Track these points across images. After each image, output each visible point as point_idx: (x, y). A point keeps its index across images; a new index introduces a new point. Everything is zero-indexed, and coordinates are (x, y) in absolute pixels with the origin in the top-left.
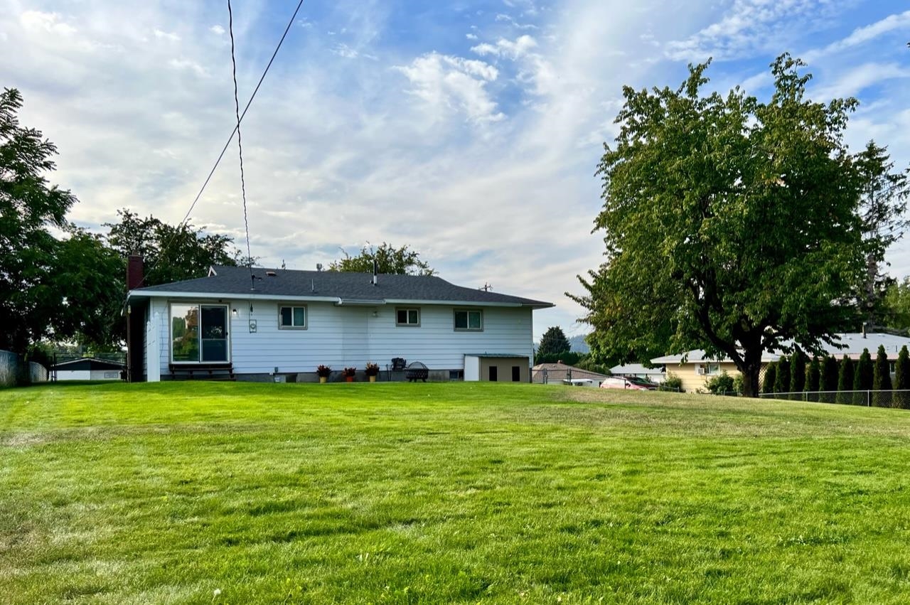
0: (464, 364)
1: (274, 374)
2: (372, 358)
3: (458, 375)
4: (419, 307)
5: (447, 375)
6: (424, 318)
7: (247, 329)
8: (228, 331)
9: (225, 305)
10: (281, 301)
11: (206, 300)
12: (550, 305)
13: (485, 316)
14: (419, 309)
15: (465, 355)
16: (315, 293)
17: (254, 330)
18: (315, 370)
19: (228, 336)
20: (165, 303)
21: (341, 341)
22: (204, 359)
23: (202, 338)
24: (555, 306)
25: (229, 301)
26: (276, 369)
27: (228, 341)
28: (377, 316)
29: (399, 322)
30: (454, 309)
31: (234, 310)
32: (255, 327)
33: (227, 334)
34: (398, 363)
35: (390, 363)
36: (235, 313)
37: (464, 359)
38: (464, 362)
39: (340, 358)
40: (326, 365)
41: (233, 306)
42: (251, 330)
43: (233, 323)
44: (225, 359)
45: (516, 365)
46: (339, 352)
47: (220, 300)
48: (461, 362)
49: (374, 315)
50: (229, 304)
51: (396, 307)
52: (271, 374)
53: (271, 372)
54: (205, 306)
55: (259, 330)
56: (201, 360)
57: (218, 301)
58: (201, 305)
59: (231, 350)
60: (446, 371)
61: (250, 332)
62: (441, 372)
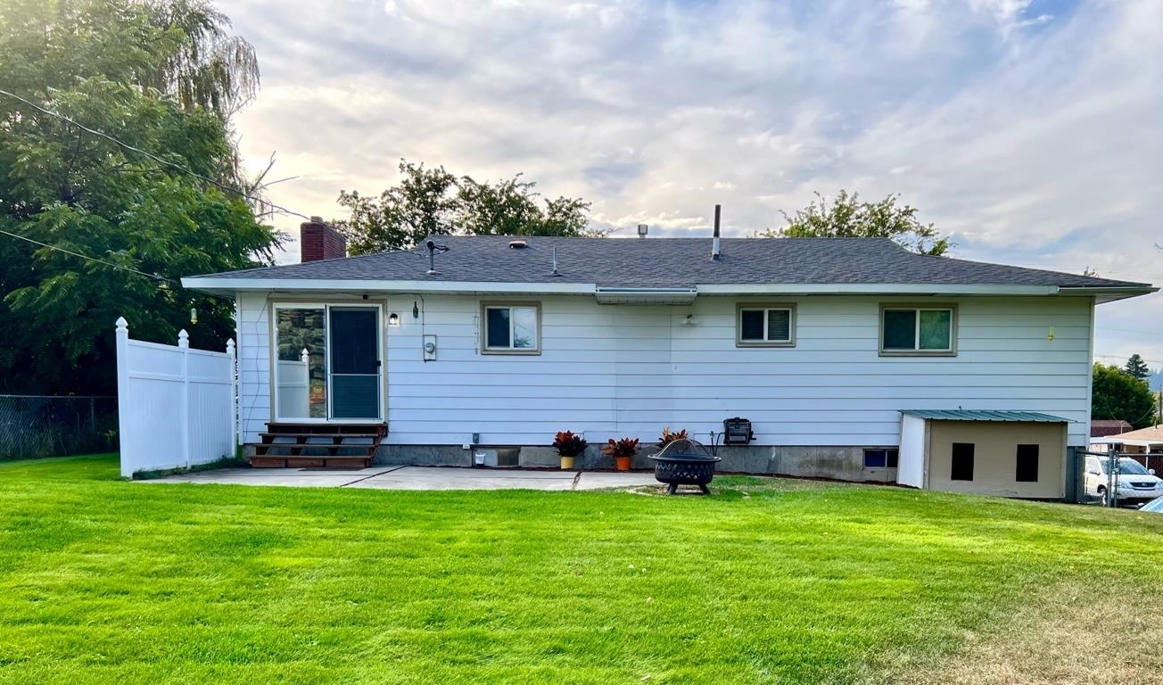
0: (899, 434)
1: (472, 447)
2: (677, 416)
3: (884, 457)
4: (793, 301)
5: (859, 458)
6: (806, 327)
7: (419, 355)
8: (381, 358)
9: (375, 305)
10: (485, 294)
11: (342, 296)
12: (1142, 289)
13: (962, 321)
14: (794, 306)
15: (903, 412)
16: (558, 277)
17: (433, 357)
18: (551, 440)
19: (382, 368)
20: (263, 303)
21: (611, 381)
22: (336, 415)
23: (334, 370)
24: (1157, 290)
25: (384, 296)
26: (476, 436)
27: (382, 379)
28: (693, 326)
29: (744, 338)
30: (882, 305)
31: (394, 316)
32: (433, 350)
33: (379, 363)
34: (738, 432)
35: (721, 429)
36: (395, 321)
37: (900, 422)
38: (901, 428)
39: (609, 416)
40: (577, 431)
41: (392, 306)
42: (428, 356)
43: (390, 344)
44: (375, 415)
45: (1027, 442)
46: (609, 405)
47: (366, 295)
48: (894, 428)
49: (685, 321)
50: (383, 301)
51: (737, 303)
52: (466, 445)
53: (467, 443)
54: (336, 307)
55: (442, 355)
56: (329, 416)
57: (362, 297)
58: (329, 305)
59: (387, 397)
60: (854, 450)
61: (425, 361)
62: (841, 452)
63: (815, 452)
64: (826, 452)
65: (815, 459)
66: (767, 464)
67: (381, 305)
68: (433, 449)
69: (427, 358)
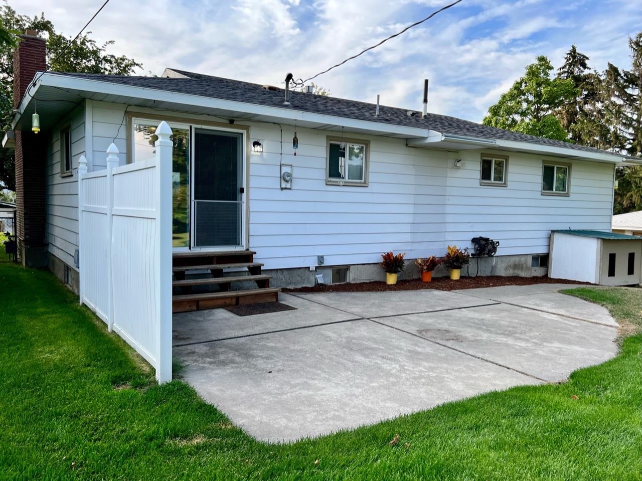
0: (549, 246)
1: (316, 269)
2: (450, 237)
3: (539, 261)
4: (507, 155)
5: (530, 261)
6: (512, 173)
7: (276, 183)
8: (244, 186)
9: (239, 131)
13: (572, 174)
14: (507, 158)
15: (553, 232)
17: (288, 186)
19: (244, 195)
21: (412, 209)
22: (200, 243)
25: (250, 120)
26: (321, 259)
27: (244, 206)
29: (482, 178)
30: (543, 162)
31: (256, 144)
32: (290, 179)
33: (242, 190)
35: (471, 246)
36: (258, 148)
37: (550, 239)
38: (550, 242)
41: (255, 135)
42: (285, 185)
43: (252, 170)
44: (235, 241)
45: (631, 252)
47: (232, 119)
48: (546, 242)
49: (457, 164)
50: (247, 128)
51: (481, 154)
52: (312, 268)
53: (313, 264)
54: (201, 129)
55: (296, 184)
56: (192, 245)
57: (227, 122)
58: (194, 126)
59: (248, 223)
60: (529, 256)
61: (282, 189)
62: (523, 259)
63: (513, 259)
64: (517, 259)
65: (512, 265)
66: (491, 269)
67: (246, 131)
68: (285, 272)
69: (283, 186)
